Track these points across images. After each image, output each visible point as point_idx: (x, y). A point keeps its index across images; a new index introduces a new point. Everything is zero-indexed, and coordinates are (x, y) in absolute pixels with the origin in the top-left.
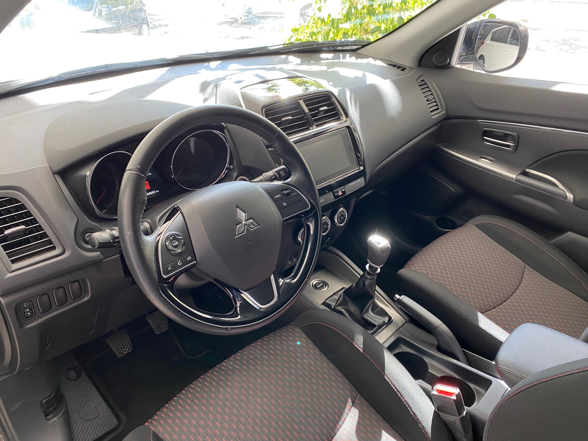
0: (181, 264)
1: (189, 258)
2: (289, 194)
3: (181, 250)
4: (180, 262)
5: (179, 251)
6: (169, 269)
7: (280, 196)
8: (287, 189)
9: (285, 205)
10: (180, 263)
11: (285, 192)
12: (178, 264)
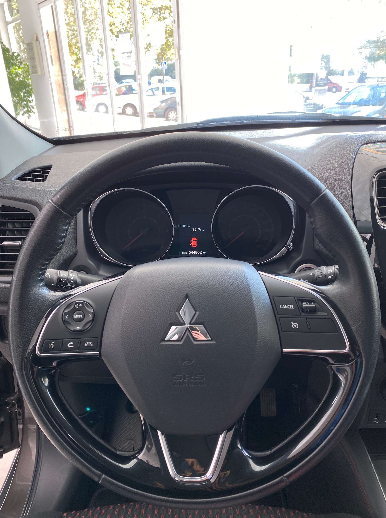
0: (73, 347)
1: (89, 344)
2: (312, 311)
3: (81, 328)
4: (72, 343)
5: (78, 328)
6: (50, 346)
7: (291, 307)
8: (314, 302)
9: (295, 326)
10: (71, 345)
11: (305, 305)
12: (68, 345)
